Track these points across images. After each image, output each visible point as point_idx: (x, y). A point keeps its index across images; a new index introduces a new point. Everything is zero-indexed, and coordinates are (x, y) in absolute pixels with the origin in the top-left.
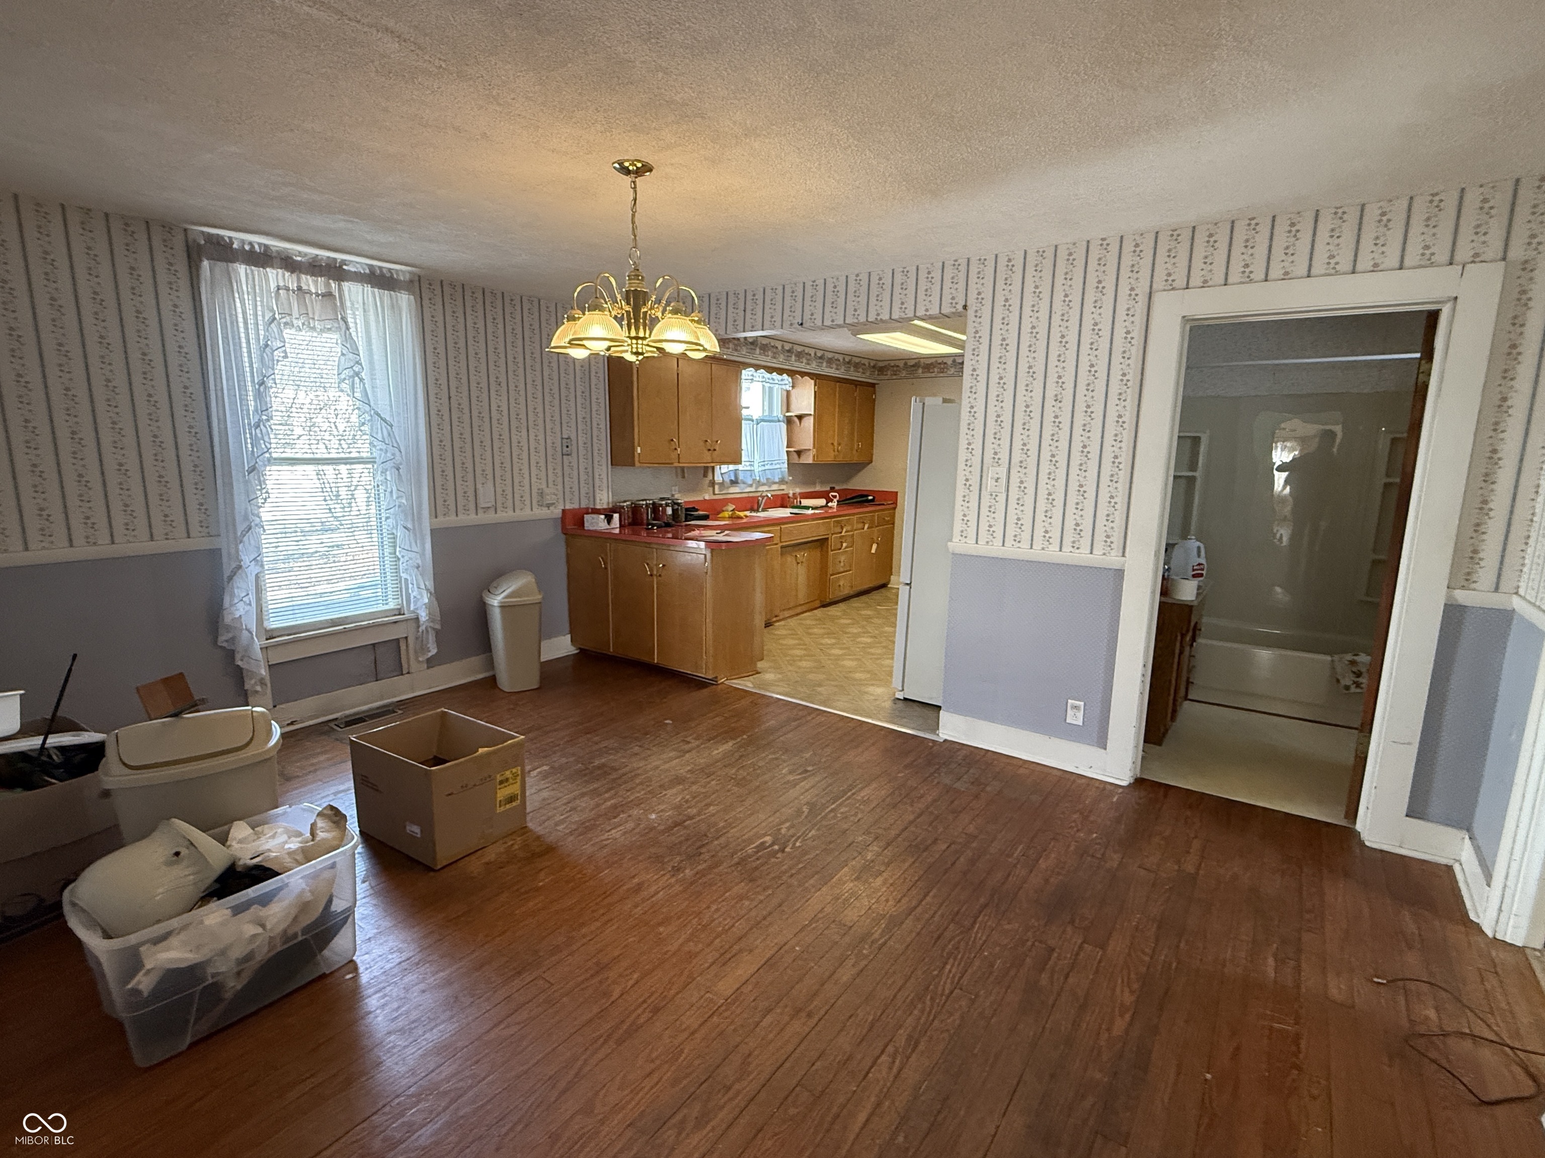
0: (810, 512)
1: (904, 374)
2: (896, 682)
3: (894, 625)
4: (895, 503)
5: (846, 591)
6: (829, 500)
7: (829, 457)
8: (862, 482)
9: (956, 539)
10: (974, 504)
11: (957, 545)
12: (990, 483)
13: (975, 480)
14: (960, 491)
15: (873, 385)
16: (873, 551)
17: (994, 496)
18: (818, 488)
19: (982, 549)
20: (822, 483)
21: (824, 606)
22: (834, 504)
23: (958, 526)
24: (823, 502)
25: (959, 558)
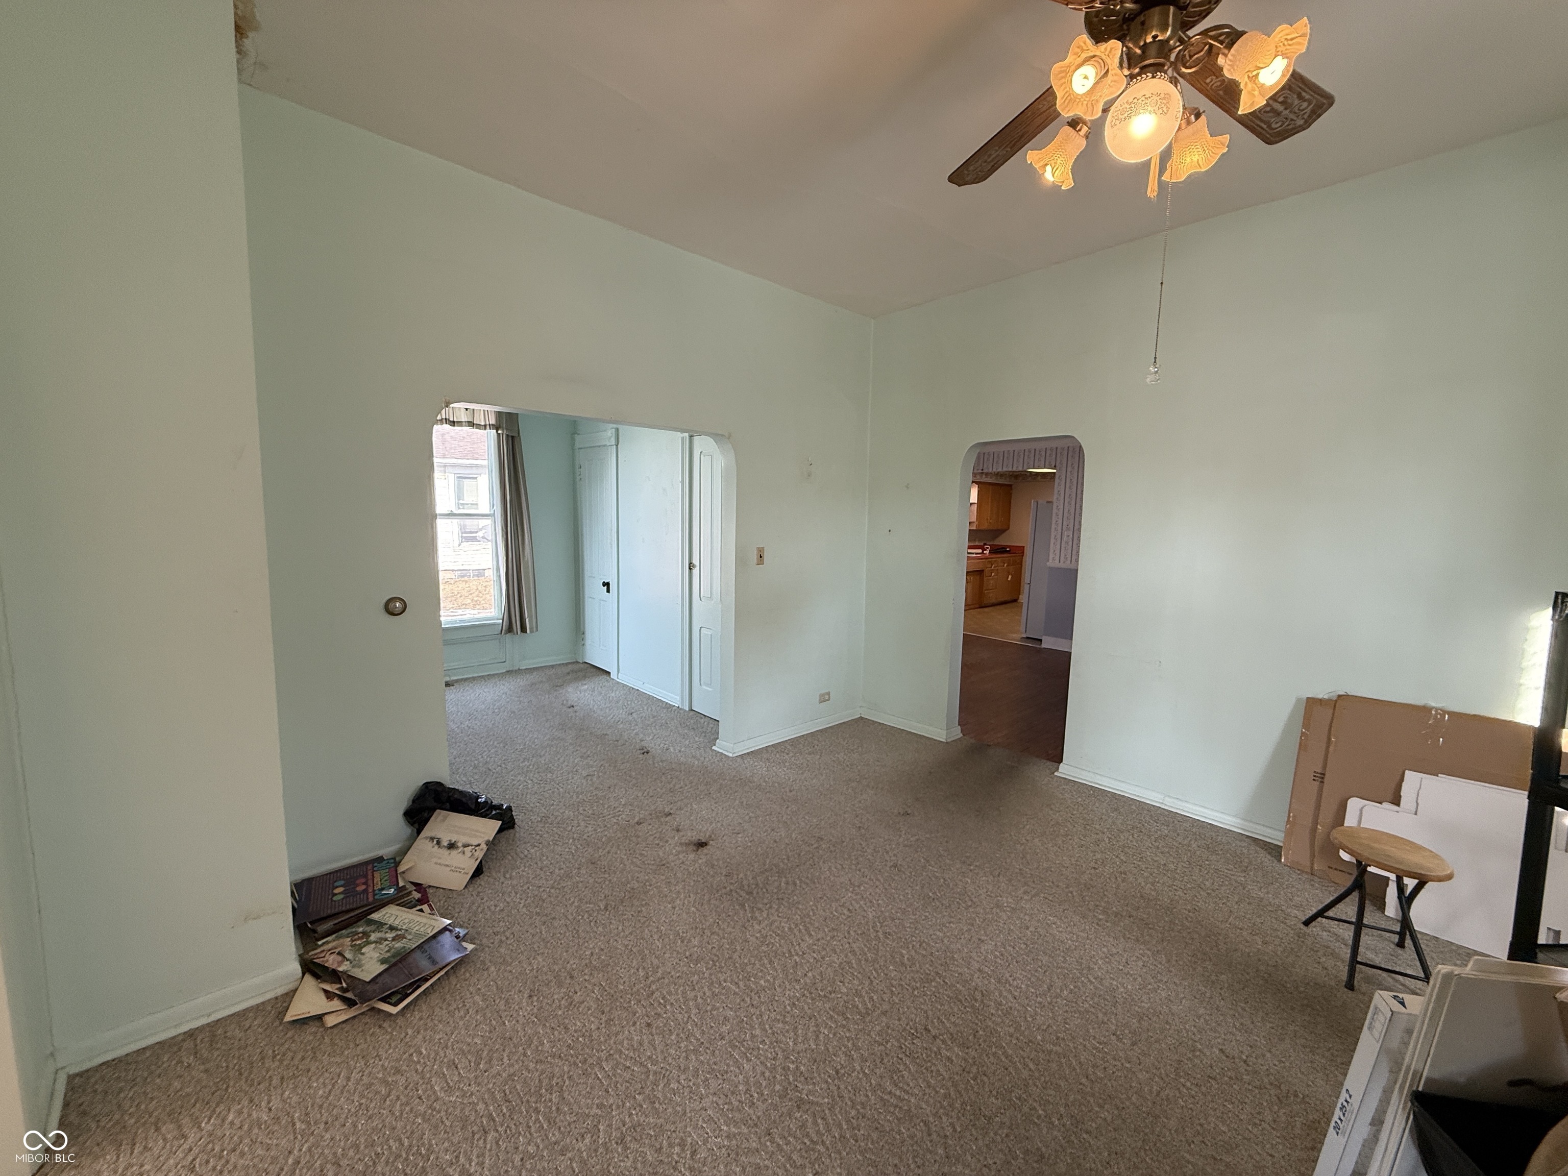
0: (974, 555)
1: (1030, 479)
2: (1023, 628)
3: (1021, 616)
4: (1023, 553)
5: (994, 601)
6: (984, 550)
7: (985, 526)
8: (1002, 541)
9: (1050, 561)
10: (1058, 547)
11: (1050, 564)
12: (1065, 538)
13: (1059, 536)
14: (1052, 541)
15: (1011, 486)
16: (1009, 579)
17: (1067, 543)
18: (977, 543)
19: (1062, 565)
20: (979, 541)
21: (981, 607)
22: (987, 552)
23: (1051, 556)
24: (980, 551)
25: (1051, 568)
